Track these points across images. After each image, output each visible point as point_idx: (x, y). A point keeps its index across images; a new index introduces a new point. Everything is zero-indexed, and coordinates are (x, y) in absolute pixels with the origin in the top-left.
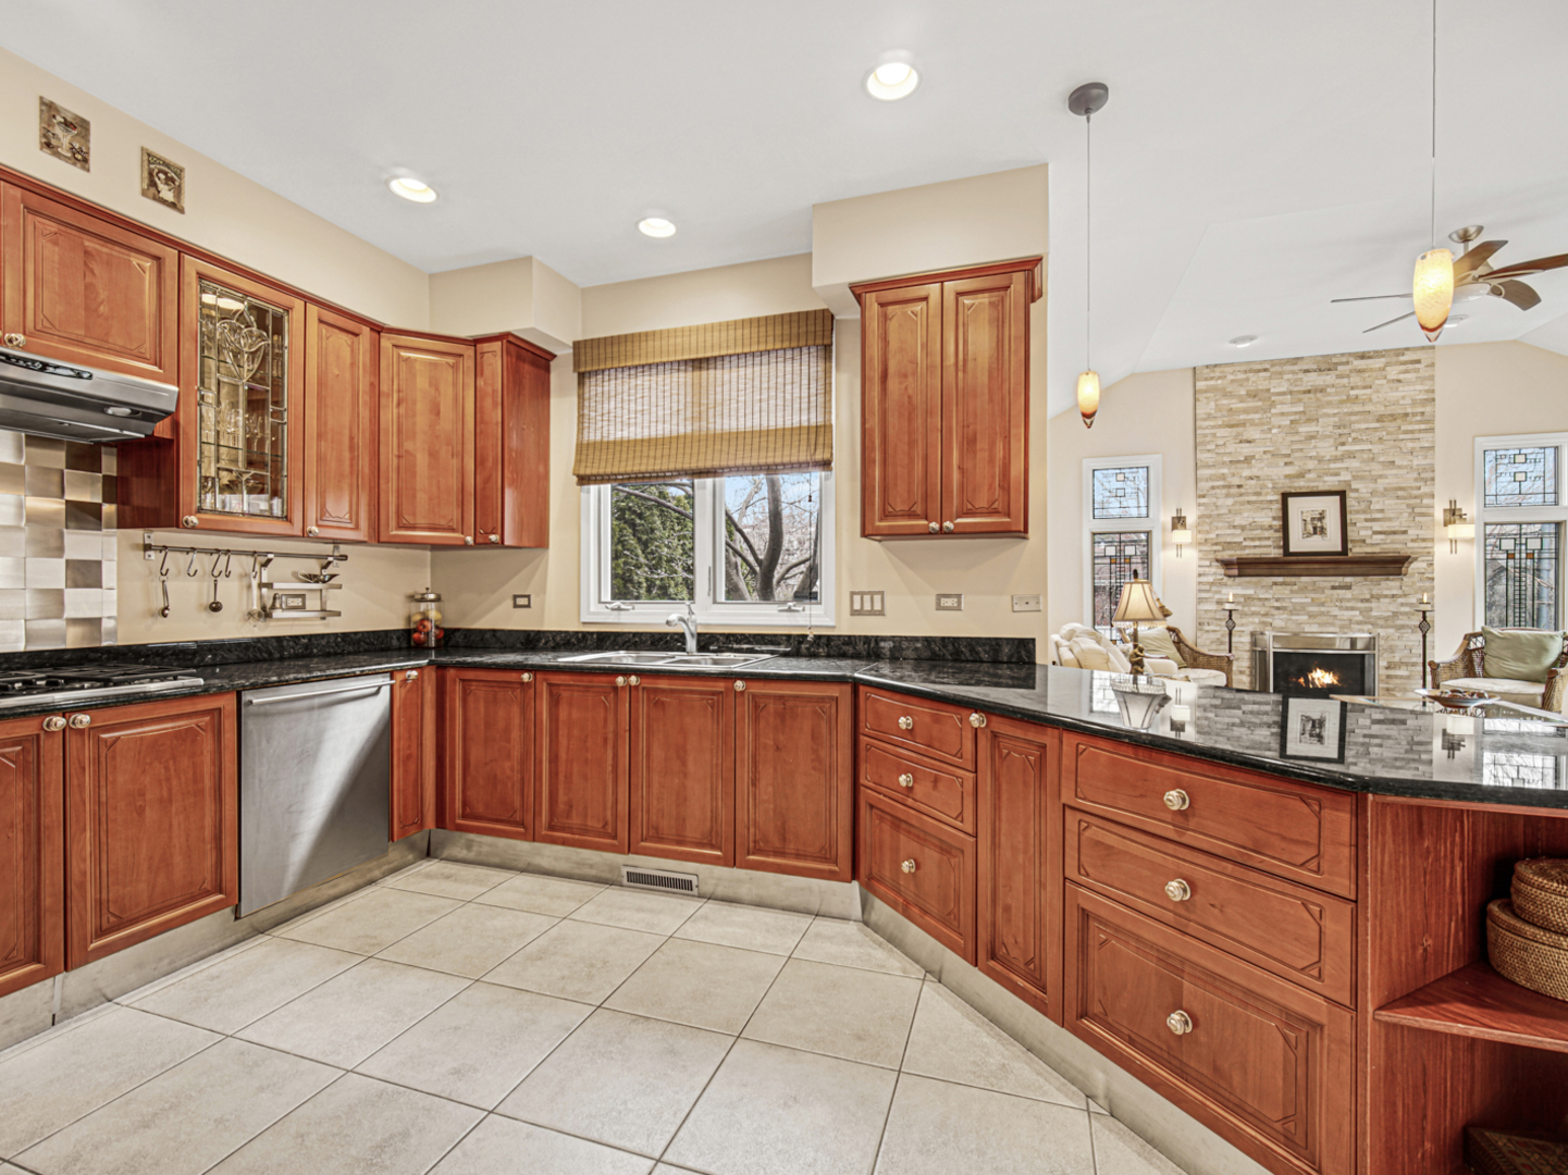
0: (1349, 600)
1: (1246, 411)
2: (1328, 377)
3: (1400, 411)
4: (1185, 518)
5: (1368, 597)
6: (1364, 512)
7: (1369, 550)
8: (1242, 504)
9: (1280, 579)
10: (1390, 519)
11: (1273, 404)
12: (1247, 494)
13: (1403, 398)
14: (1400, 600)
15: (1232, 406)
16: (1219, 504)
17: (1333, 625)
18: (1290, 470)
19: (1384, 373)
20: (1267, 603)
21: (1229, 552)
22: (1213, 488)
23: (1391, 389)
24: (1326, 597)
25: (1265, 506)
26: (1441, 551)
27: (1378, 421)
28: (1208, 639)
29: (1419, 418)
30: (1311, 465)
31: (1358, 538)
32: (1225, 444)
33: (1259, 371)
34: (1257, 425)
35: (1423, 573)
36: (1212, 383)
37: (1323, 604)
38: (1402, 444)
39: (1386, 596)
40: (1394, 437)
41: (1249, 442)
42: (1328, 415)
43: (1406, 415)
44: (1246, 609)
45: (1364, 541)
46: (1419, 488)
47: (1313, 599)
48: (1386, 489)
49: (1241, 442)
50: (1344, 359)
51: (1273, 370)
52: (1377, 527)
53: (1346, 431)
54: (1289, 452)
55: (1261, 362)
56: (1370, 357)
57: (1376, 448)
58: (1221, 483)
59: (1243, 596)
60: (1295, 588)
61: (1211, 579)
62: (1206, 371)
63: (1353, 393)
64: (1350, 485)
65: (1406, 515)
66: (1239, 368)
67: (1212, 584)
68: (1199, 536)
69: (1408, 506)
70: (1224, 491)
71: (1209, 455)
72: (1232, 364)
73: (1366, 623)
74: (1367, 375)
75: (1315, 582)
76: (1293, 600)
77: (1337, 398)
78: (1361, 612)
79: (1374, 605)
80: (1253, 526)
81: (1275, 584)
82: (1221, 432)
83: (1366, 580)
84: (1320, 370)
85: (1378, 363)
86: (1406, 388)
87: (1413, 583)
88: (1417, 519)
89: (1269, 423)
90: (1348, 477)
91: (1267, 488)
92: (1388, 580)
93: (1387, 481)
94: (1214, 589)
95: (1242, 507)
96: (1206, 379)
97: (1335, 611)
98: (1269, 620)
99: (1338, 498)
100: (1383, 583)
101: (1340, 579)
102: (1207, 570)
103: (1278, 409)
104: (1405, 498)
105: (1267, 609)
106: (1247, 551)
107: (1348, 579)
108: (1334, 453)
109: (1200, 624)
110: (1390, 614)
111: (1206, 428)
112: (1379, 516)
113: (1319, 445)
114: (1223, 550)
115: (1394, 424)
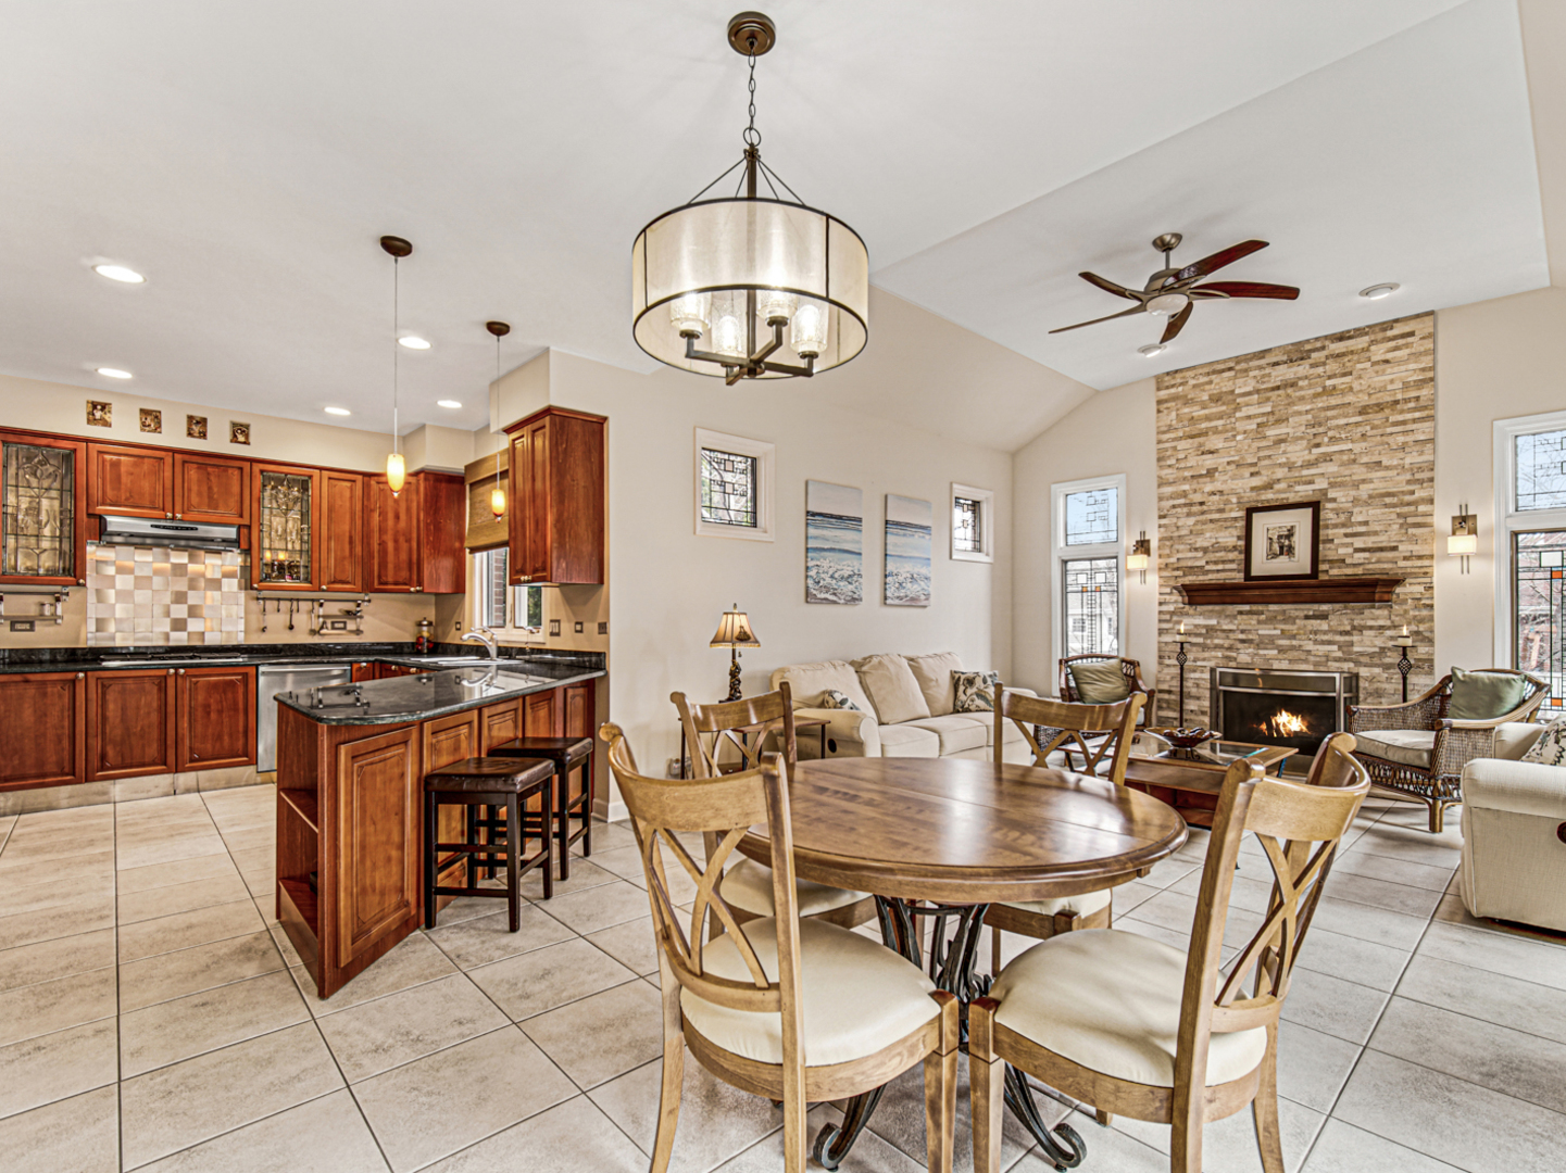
0: (1325, 633)
1: (1208, 418)
2: (1301, 368)
3: (1388, 398)
4: (1148, 541)
5: (1348, 628)
6: (1344, 525)
7: (1349, 571)
8: (1204, 523)
9: (1246, 608)
10: (1376, 533)
11: (1238, 408)
12: (1210, 512)
13: (1392, 381)
14: (1389, 633)
15: (1194, 414)
16: (1180, 524)
17: (1306, 661)
18: (1256, 481)
19: (1368, 354)
20: (1231, 635)
21: (1191, 578)
22: (1174, 507)
23: (1377, 372)
24: (1299, 629)
25: (1229, 524)
26: (1444, 574)
27: (1360, 413)
28: (1168, 674)
29: (1412, 405)
30: (1280, 473)
31: (1336, 558)
32: (1186, 457)
33: (1223, 371)
34: (1221, 432)
35: (1419, 599)
36: (1173, 391)
37: (1293, 637)
38: (1390, 440)
39: (1371, 628)
40: (1380, 431)
41: (1211, 452)
42: (1299, 413)
43: (1396, 402)
44: (1209, 641)
45: (1343, 561)
46: (1413, 493)
47: (1282, 631)
48: (1370, 497)
49: (1203, 453)
50: (1319, 344)
51: (1238, 368)
52: (1359, 543)
53: (1321, 430)
54: (1256, 460)
55: (1225, 361)
56: (1350, 338)
57: (1358, 447)
58: (1182, 501)
59: (1205, 626)
60: (1263, 617)
61: (1171, 608)
62: (1166, 378)
63: (1329, 383)
64: (1326, 494)
65: (1396, 527)
66: (1200, 371)
67: (1172, 613)
68: (1161, 561)
69: (1399, 515)
70: (1185, 510)
71: (1169, 471)
72: (1194, 368)
73: (1345, 660)
74: (1346, 359)
75: (1284, 611)
76: (1260, 632)
77: (1312, 391)
78: (1340, 648)
79: (1355, 638)
80: (1216, 547)
81: (1241, 613)
82: (1182, 445)
83: (1346, 608)
84: (1291, 361)
85: (1362, 342)
86: (1396, 369)
87: (1406, 612)
88: (1411, 531)
89: (1234, 429)
90: (1324, 485)
91: (1232, 503)
92: (1373, 607)
93: (1371, 486)
94: (1175, 618)
95: (1204, 527)
96: (1167, 388)
97: (1309, 646)
98: (1234, 654)
99: (1310, 510)
100: (1367, 612)
101: (1316, 607)
102: (1167, 597)
103: (1245, 412)
104: (1394, 506)
105: (1231, 642)
106: (1210, 576)
107: (1325, 607)
108: (1307, 458)
109: (1160, 657)
110: (1377, 650)
111: (1167, 441)
112: (1362, 529)
113: (1289, 449)
114: (1185, 575)
115: (1380, 415)
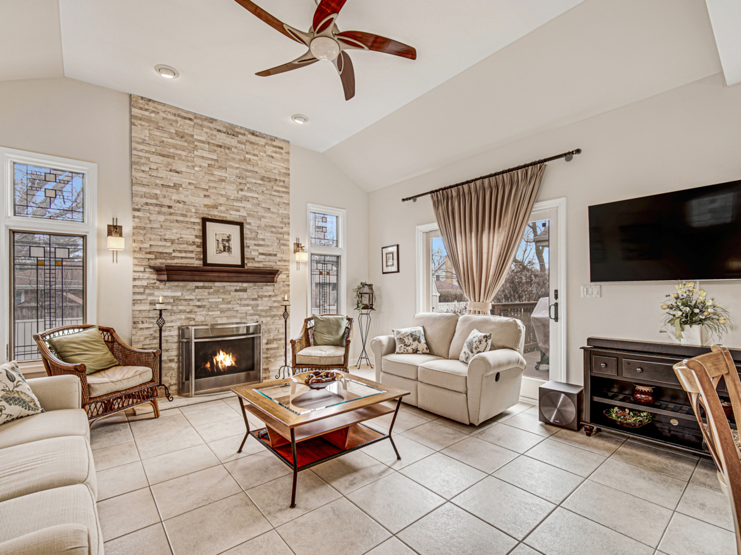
0: (245, 299)
1: (175, 147)
2: (233, 140)
3: (273, 177)
4: (121, 227)
5: (256, 297)
6: (254, 239)
7: (257, 265)
8: (172, 222)
9: (201, 284)
10: (268, 246)
11: (196, 148)
12: (176, 214)
13: (275, 168)
14: (273, 299)
15: (164, 139)
16: (152, 218)
17: (235, 317)
18: (207, 201)
19: (264, 149)
20: (191, 303)
21: (161, 261)
22: (147, 204)
23: (268, 161)
24: (232, 297)
25: (190, 226)
26: (292, 267)
27: (262, 180)
28: (142, 335)
29: (282, 184)
30: (222, 200)
31: (250, 257)
32: (157, 169)
33: (185, 118)
34: (183, 160)
35: (284, 282)
36: (147, 113)
37: (229, 303)
38: (273, 198)
39: (266, 296)
40: (269, 192)
41: (177, 172)
42: (233, 167)
43: (276, 180)
44: (175, 308)
45: (254, 259)
46: (282, 228)
47: (223, 299)
48: (266, 226)
49: (171, 171)
50: (242, 131)
51: (195, 121)
52: (261, 250)
53: (244, 181)
54: (207, 188)
55: (187, 112)
56: (257, 136)
57: (261, 198)
58: (154, 201)
59: (173, 297)
60: (211, 290)
61: (145, 283)
62: (141, 101)
63: (247, 156)
64: (246, 220)
65: (276, 244)
66: (169, 110)
67: (146, 287)
68: (134, 245)
69: (277, 238)
70: (157, 209)
71: (144, 175)
72: (164, 105)
73: (255, 315)
74: (255, 147)
75: (224, 287)
76: (210, 300)
77: (238, 157)
78: (252, 307)
79: (259, 302)
80: (180, 241)
81: (197, 287)
82: (154, 158)
83: (255, 285)
84: (228, 134)
85: (262, 141)
86: (276, 163)
87: (280, 288)
88: (282, 247)
89: (193, 162)
90: (245, 214)
91: (191, 212)
92: (267, 285)
93: (266, 220)
94: (147, 291)
95: (171, 224)
96: (141, 109)
97: (237, 308)
98: (193, 316)
99: (239, 227)
100: (264, 287)
101: (240, 284)
102: (141, 275)
103: (198, 153)
104: (275, 233)
105: (191, 308)
106: (176, 261)
107: (245, 285)
108: (236, 195)
109: (134, 323)
110: (268, 308)
111: (141, 151)
112: (262, 243)
113: (227, 187)
114: (156, 258)
115: (269, 184)
